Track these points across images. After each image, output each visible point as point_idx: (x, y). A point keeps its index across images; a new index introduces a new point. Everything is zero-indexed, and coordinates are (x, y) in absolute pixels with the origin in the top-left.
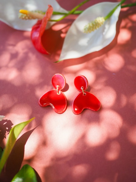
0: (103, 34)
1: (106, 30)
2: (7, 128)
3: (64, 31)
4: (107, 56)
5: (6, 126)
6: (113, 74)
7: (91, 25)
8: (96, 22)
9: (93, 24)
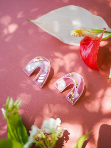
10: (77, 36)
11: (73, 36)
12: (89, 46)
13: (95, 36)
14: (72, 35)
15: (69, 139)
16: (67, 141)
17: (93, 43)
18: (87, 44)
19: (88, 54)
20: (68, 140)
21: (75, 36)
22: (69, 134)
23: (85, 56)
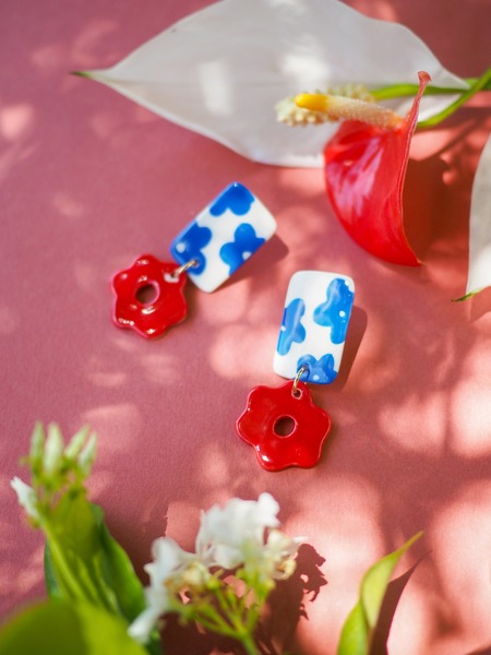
2: (305, 578)
3: (447, 157)
10: (305, 122)
11: (290, 124)
14: (285, 121)
15: (324, 582)
16: (317, 592)
17: (380, 144)
18: (357, 153)
19: (364, 199)
20: (322, 588)
21: (295, 123)
22: (321, 561)
23: (349, 210)
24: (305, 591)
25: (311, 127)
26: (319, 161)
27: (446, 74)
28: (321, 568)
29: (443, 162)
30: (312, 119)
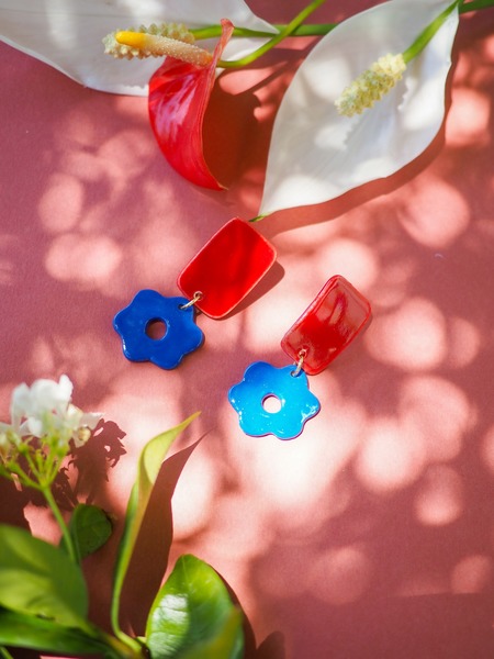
0: (397, 112)
1: (406, 96)
2: (108, 448)
3: (261, 94)
4: (415, 191)
5: (103, 439)
6: (437, 255)
7: (365, 89)
8: (380, 74)
9: (370, 85)
10: (130, 55)
11: (116, 56)
12: (180, 94)
13: (200, 54)
14: (111, 53)
15: (124, 452)
16: (117, 460)
17: (195, 79)
18: (176, 86)
19: (179, 127)
20: (121, 457)
21: (121, 56)
22: (123, 435)
23: (167, 137)
24: (108, 459)
25: (136, 60)
26: (145, 91)
27: (256, 19)
28: (122, 441)
29: (256, 97)
30: (135, 53)
